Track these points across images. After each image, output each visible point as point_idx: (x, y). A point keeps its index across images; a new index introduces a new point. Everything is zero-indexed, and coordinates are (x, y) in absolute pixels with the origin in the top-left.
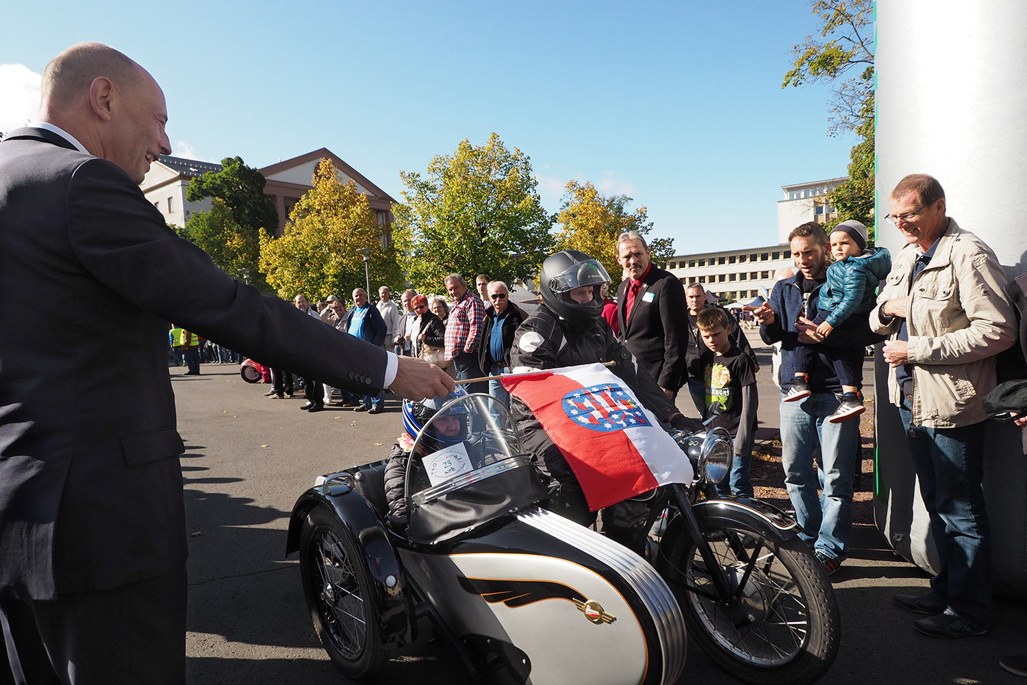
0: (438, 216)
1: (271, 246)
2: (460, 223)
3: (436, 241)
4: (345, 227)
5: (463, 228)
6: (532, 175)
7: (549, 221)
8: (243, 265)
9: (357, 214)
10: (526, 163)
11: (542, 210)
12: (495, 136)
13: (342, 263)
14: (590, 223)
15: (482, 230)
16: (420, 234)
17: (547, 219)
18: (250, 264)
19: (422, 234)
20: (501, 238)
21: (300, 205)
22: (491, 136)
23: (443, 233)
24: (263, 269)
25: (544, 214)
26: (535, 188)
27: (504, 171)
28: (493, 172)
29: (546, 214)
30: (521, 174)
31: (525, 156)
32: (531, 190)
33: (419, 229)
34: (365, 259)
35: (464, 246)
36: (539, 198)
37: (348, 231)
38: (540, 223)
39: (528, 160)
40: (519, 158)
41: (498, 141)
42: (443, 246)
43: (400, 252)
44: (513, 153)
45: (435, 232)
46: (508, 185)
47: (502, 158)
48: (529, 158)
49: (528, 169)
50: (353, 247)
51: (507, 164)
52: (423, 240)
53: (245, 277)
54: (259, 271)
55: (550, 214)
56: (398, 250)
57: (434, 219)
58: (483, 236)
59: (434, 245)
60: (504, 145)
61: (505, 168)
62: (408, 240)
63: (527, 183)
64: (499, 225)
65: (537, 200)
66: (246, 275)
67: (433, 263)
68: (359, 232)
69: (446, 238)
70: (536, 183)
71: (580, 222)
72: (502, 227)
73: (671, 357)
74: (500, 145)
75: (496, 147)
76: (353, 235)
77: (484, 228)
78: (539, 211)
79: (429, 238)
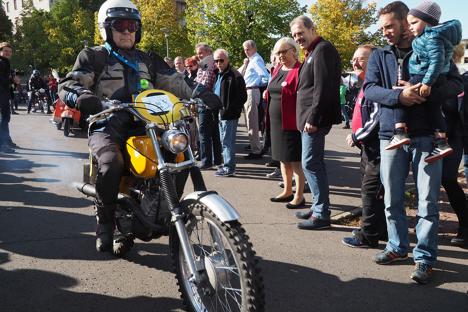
0: (219, 5)
2: (234, 11)
3: (216, 24)
4: (154, 13)
5: (236, 15)
7: (301, 11)
8: (85, 39)
9: (163, 3)
11: (296, 3)
13: (150, 38)
14: (332, 14)
15: (250, 17)
17: (299, 9)
18: (89, 38)
20: (264, 23)
23: (221, 17)
24: (98, 41)
25: (297, 6)
29: (299, 5)
34: (166, 36)
35: (236, 29)
37: (156, 16)
38: (293, 13)
42: (220, 28)
43: (190, 31)
45: (215, 17)
50: (159, 27)
52: (207, 23)
54: (95, 43)
55: (302, 6)
56: (189, 30)
57: (216, 8)
58: (251, 21)
59: (215, 27)
62: (196, 22)
64: (262, 13)
66: (86, 45)
67: (213, 40)
68: (163, 16)
69: (223, 22)
71: (325, 13)
72: (264, 14)
76: (159, 18)
77: (252, 15)
78: (294, 3)
79: (211, 22)
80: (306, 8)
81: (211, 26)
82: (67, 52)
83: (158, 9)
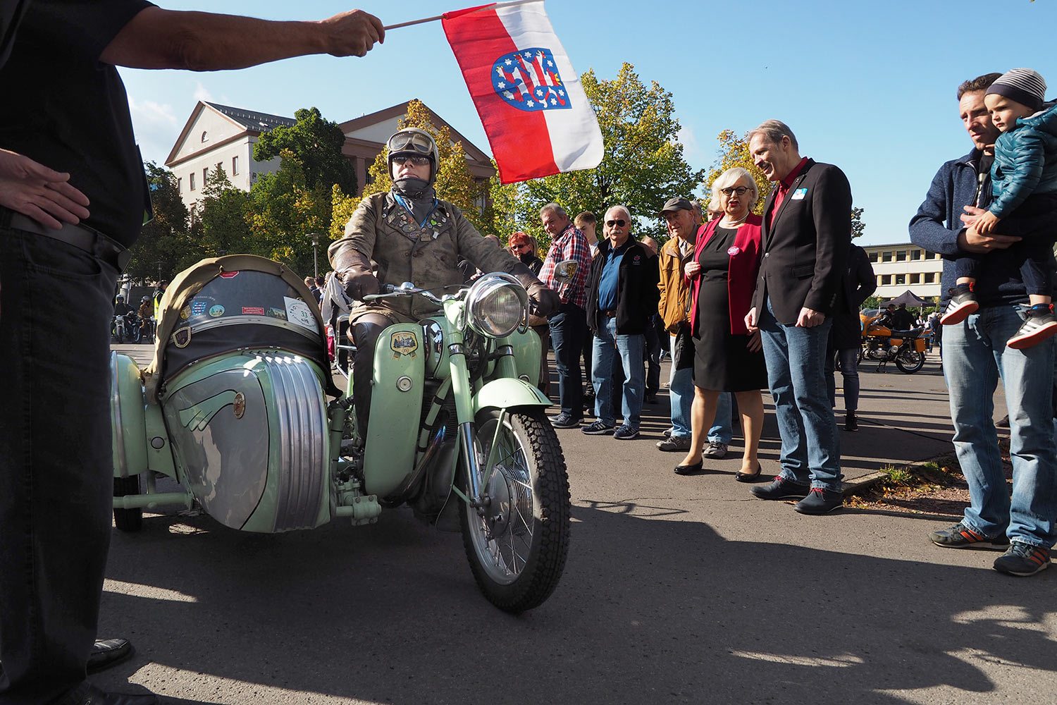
1: (345, 204)
2: (577, 176)
3: (545, 200)
5: (580, 184)
6: (673, 117)
7: (693, 179)
8: (313, 230)
9: (450, 168)
10: (667, 101)
11: (685, 166)
12: (628, 68)
15: (604, 188)
16: (526, 191)
17: (691, 176)
18: (320, 229)
19: (528, 191)
20: (630, 197)
21: (382, 157)
22: (622, 67)
23: (554, 188)
24: (335, 234)
25: (687, 170)
26: (677, 134)
27: (638, 113)
28: (623, 113)
29: (689, 170)
30: (660, 114)
31: (666, 92)
32: (671, 136)
33: (525, 185)
35: (581, 207)
36: (681, 148)
38: (680, 181)
39: (670, 98)
40: (658, 95)
41: (631, 73)
43: (499, 213)
44: (650, 88)
45: (544, 188)
46: (641, 128)
47: (636, 95)
48: (670, 95)
49: (668, 110)
51: (642, 103)
52: (528, 199)
53: (314, 244)
54: (330, 237)
55: (695, 171)
56: (496, 211)
58: (605, 194)
60: (639, 79)
61: (639, 108)
62: (510, 198)
63: (668, 127)
64: (627, 180)
65: (678, 151)
66: (315, 242)
68: (450, 190)
70: (678, 128)
72: (631, 182)
73: (823, 268)
74: (634, 78)
75: (629, 82)
77: (607, 186)
78: (681, 165)
79: (536, 196)
80: (703, 174)
81: (535, 203)
82: (281, 253)
83: (443, 178)
